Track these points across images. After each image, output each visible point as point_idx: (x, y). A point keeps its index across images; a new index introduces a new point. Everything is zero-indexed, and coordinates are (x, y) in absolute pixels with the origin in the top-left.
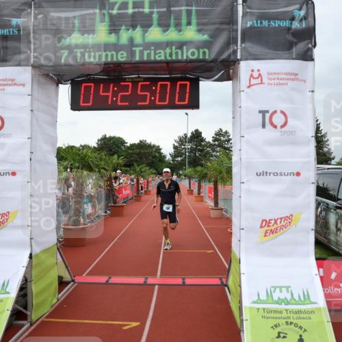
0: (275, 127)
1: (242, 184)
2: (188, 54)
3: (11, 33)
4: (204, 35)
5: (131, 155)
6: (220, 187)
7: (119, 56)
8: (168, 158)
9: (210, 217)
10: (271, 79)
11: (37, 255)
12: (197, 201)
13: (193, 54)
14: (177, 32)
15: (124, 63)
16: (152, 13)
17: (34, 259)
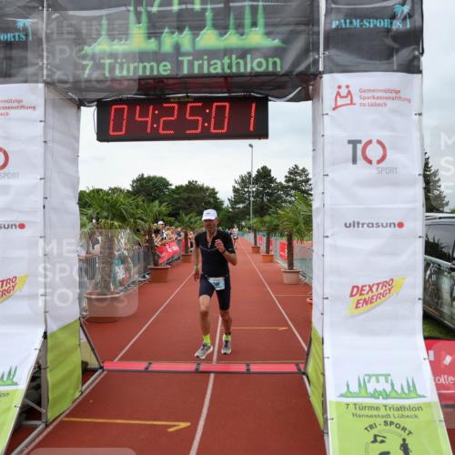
0: (370, 162)
1: (326, 239)
2: (253, 65)
3: (17, 39)
4: (274, 39)
5: (177, 201)
6: (296, 243)
7: (161, 68)
8: (227, 204)
9: (282, 283)
10: (364, 98)
11: (53, 334)
12: (264, 262)
13: (260, 65)
14: (237, 36)
15: (168, 78)
16: (204, 10)
17: (49, 339)
